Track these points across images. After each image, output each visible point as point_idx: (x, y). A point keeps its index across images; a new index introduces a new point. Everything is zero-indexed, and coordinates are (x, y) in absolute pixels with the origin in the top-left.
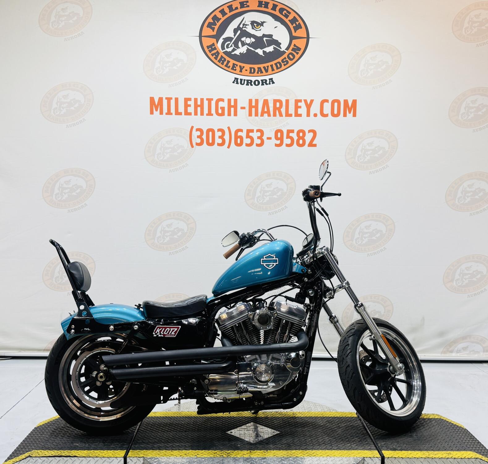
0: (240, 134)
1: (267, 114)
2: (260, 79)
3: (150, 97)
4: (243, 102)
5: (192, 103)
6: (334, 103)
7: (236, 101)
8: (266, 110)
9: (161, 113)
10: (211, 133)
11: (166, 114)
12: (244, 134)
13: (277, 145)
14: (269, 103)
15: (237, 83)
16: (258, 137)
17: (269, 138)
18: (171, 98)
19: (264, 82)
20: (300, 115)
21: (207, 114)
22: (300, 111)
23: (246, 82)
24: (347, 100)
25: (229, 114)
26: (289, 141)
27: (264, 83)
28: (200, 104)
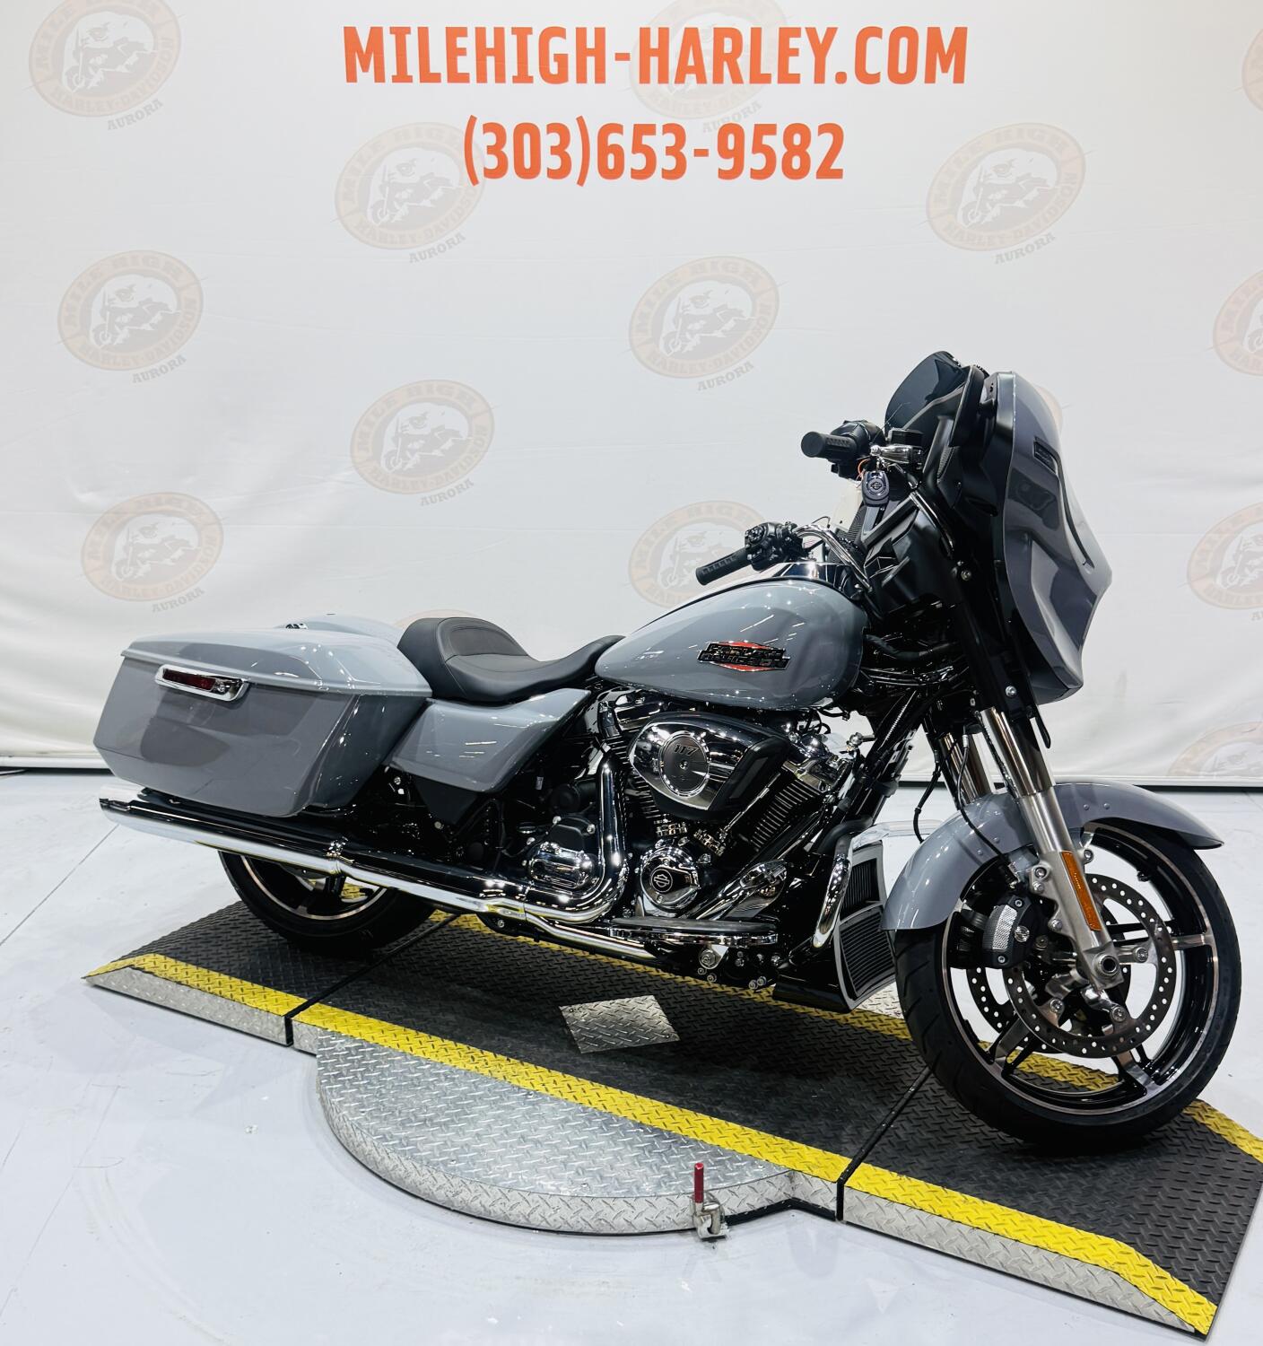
0: (613, 139)
1: (694, 76)
3: (345, 28)
4: (622, 39)
5: (468, 42)
6: (898, 38)
7: (600, 33)
8: (691, 62)
10: (527, 138)
11: (395, 79)
12: (624, 140)
13: (724, 175)
16: (667, 148)
17: (701, 153)
18: (408, 30)
20: (795, 79)
21: (514, 77)
22: (794, 65)
24: (937, 29)
25: (582, 78)
26: (758, 161)
28: (492, 46)
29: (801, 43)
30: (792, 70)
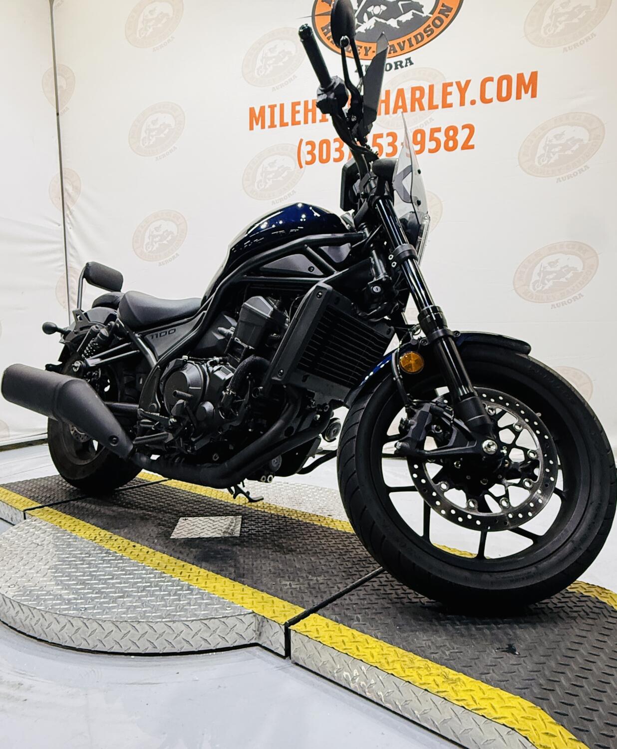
2: (392, 61)
3: (250, 108)
5: (300, 108)
6: (502, 81)
8: (400, 104)
9: (263, 127)
10: (325, 145)
11: (269, 127)
16: (389, 143)
18: (276, 106)
19: (399, 65)
20: (451, 105)
21: (320, 120)
22: (450, 100)
24: (523, 74)
26: (432, 145)
27: (399, 67)
28: (311, 108)
29: (453, 89)
30: (449, 101)
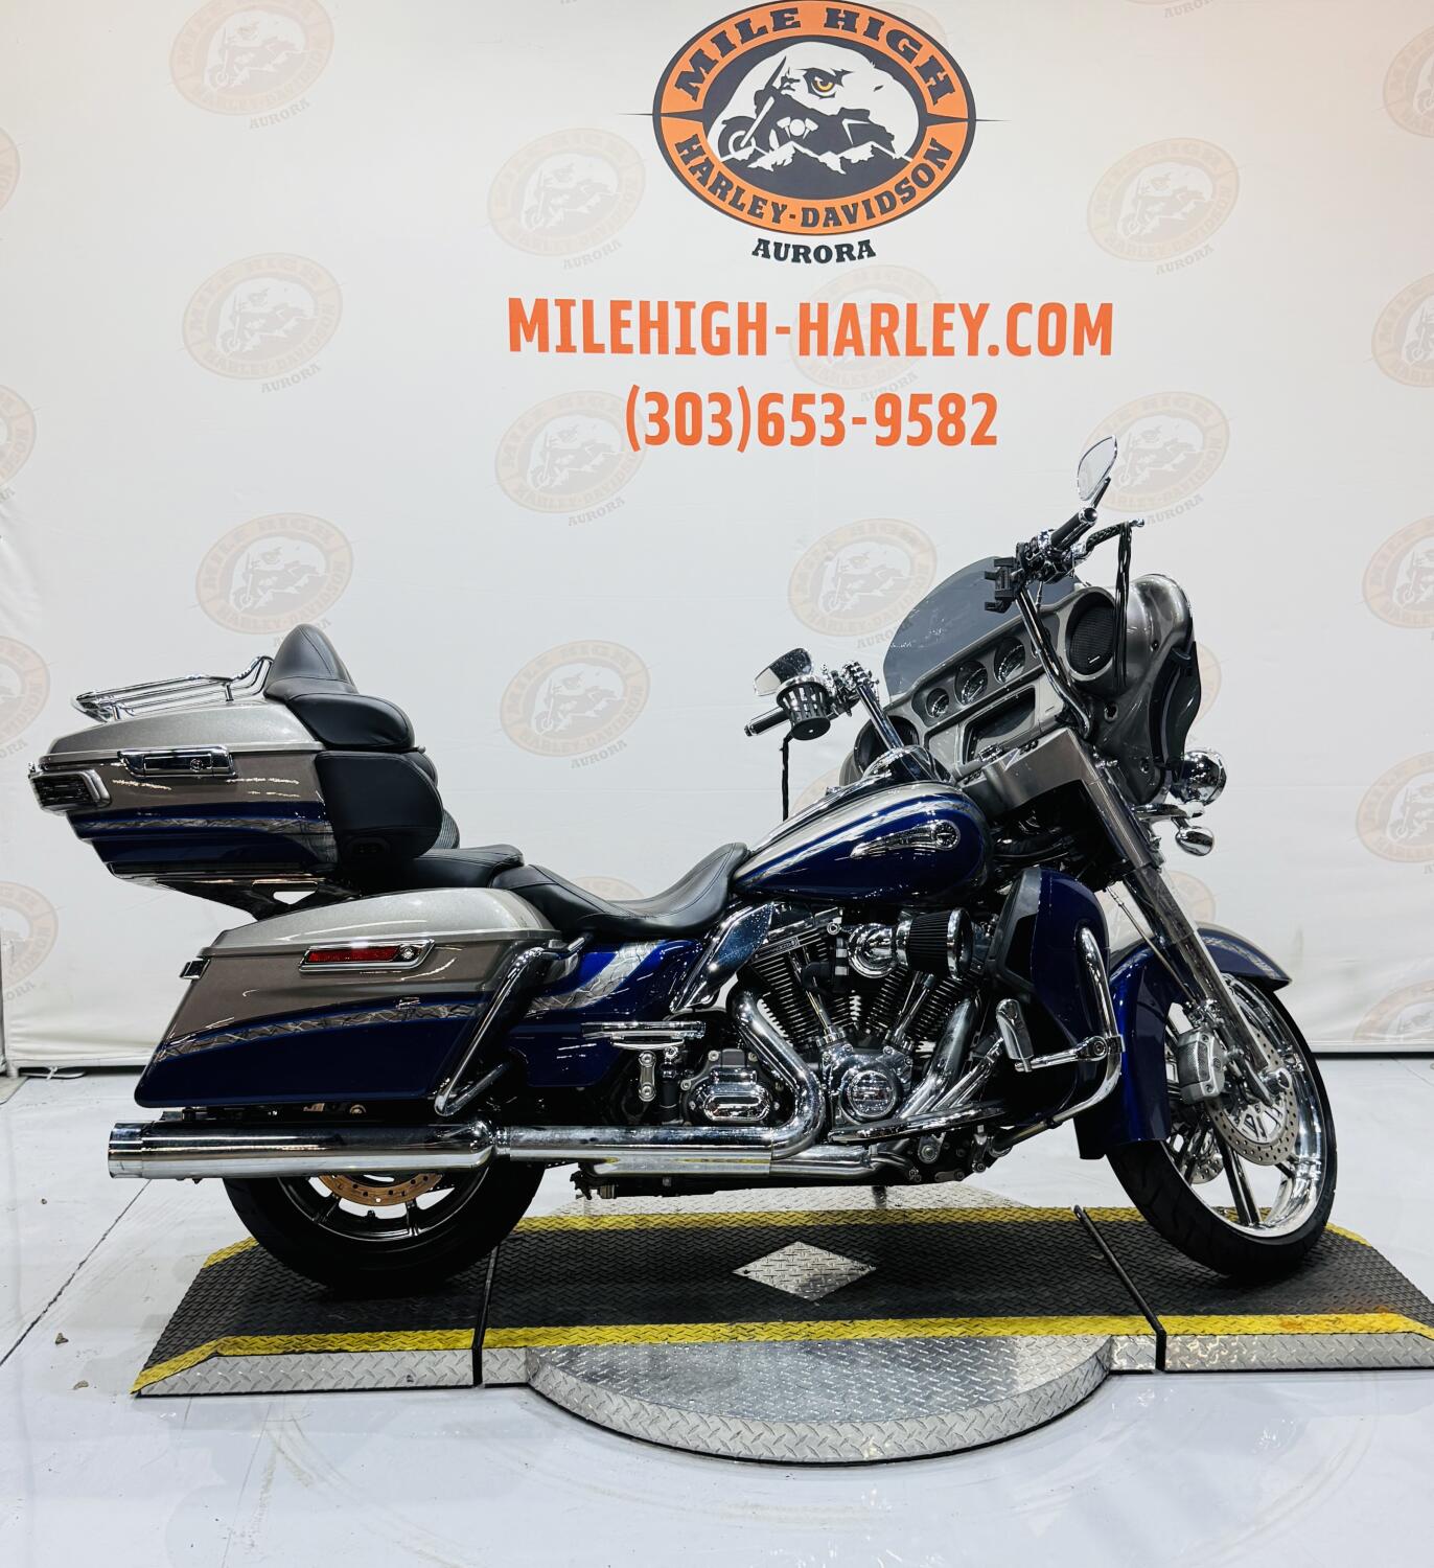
0: (773, 408)
1: (852, 348)
2: (831, 242)
3: (511, 299)
4: (783, 313)
5: (632, 315)
6: (1048, 314)
7: (761, 308)
8: (849, 336)
9: (544, 347)
10: (689, 407)
11: (559, 349)
12: (784, 409)
13: (881, 441)
14: (859, 315)
15: (767, 255)
16: (826, 416)
17: (860, 421)
18: (572, 303)
19: (846, 253)
20: (950, 351)
21: (677, 349)
22: (948, 339)
23: (791, 251)
24: (1084, 305)
25: (743, 350)
26: (915, 429)
27: (845, 256)
28: (656, 319)
29: (955, 318)
30: (947, 343)
